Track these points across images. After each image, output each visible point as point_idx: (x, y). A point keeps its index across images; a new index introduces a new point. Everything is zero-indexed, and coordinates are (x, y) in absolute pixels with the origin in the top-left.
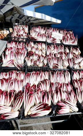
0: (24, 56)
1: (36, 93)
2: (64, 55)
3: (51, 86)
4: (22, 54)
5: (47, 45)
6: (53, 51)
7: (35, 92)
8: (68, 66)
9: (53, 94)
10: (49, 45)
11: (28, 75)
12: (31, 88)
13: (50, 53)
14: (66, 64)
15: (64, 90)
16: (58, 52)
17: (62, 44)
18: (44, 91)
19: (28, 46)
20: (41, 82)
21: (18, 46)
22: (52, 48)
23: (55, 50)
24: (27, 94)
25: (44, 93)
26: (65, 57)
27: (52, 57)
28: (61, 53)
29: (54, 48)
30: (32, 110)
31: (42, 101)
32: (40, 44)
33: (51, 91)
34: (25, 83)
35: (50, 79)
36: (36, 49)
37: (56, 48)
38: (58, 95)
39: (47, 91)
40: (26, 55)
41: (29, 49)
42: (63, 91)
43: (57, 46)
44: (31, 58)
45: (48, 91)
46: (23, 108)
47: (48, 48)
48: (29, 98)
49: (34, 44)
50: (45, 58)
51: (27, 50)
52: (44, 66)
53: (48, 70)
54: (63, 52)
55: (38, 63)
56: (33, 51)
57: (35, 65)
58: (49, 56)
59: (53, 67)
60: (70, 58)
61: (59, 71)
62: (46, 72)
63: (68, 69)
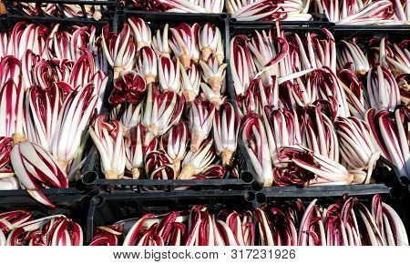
0: (85, 107)
4: (73, 96)
5: (234, 32)
6: (273, 70)
8: (381, 160)
10: (240, 34)
13: (254, 84)
14: (367, 150)
16: (302, 73)
17: (319, 27)
19: (111, 46)
22: (266, 54)
23: (281, 61)
26: (351, 102)
27: (271, 106)
28: (322, 80)
29: (279, 53)
32: (188, 32)
36: (165, 61)
37: (287, 47)
41: (123, 63)
43: (291, 38)
44: (132, 117)
47: (236, 50)
49: (154, 34)
51: (110, 70)
52: (218, 168)
53: (246, 195)
54: (334, 70)
55: (175, 151)
56: (147, 72)
57: (157, 169)
58: (244, 98)
59: (275, 174)
60: (385, 104)
61: (323, 202)
62: (235, 216)
63: (382, 185)
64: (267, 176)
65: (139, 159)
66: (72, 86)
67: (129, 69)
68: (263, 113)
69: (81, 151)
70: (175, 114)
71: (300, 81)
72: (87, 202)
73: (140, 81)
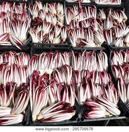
0: (26, 26)
2: (96, 24)
3: (73, 76)
5: (67, 6)
6: (78, 17)
7: (48, 84)
8: (104, 42)
9: (78, 88)
11: (34, 59)
13: (72, 21)
14: (101, 39)
16: (86, 19)
17: (92, 5)
18: (63, 84)
19: (32, 9)
20: (58, 69)
21: (14, 10)
23: (80, 15)
24: (35, 88)
25: (63, 86)
26: (99, 27)
27: (76, 27)
28: (91, 20)
29: (79, 12)
30: (44, 113)
31: (59, 99)
32: (53, 5)
33: (75, 84)
34: (30, 72)
35: (73, 65)
37: (82, 10)
38: (86, 90)
39: (67, 84)
40: (29, 25)
41: (35, 14)
42: (94, 84)
44: (39, 29)
45: (69, 83)
46: (29, 109)
47: (67, 11)
48: (39, 94)
49: (43, 6)
50: (62, 29)
51: (31, 16)
52: (62, 42)
53: (69, 49)
54: (95, 18)
55: (51, 38)
56: (42, 17)
57: (47, 41)
58: (69, 25)
59: (76, 44)
60: (108, 28)
61: (88, 51)
62: (66, 53)
63: (103, 48)
64: (74, 45)
65: (42, 39)
67: (37, 16)
68: (74, 29)
69: (26, 38)
70: (50, 29)
71: (85, 21)
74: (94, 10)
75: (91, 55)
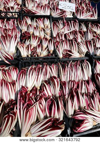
0: (15, 40)
1: (38, 103)
2: (79, 35)
3: (61, 88)
4: (12, 37)
5: (53, 20)
6: (63, 30)
8: (87, 52)
9: (66, 99)
10: (54, 21)
12: (29, 94)
13: (58, 34)
14: (84, 49)
15: (83, 91)
16: (70, 31)
17: (75, 19)
18: (52, 97)
20: (46, 81)
21: (6, 26)
22: (61, 26)
23: (65, 28)
25: (52, 100)
26: (81, 39)
27: (62, 39)
28: (75, 33)
29: (64, 26)
30: (33, 132)
32: (41, 20)
33: (62, 96)
35: (60, 76)
36: (35, 28)
37: (66, 24)
38: (74, 102)
39: (55, 96)
41: (24, 29)
43: (68, 22)
44: (27, 43)
45: (58, 95)
47: (54, 25)
49: (32, 21)
50: (49, 41)
51: (21, 31)
52: (49, 54)
53: (56, 60)
54: (78, 30)
55: (39, 50)
56: (31, 31)
57: (35, 55)
58: (56, 38)
59: (63, 55)
60: (89, 39)
61: (73, 61)
62: (53, 65)
63: (87, 57)
64: (61, 56)
65: (30, 53)
66: (12, 35)
67: (26, 30)
68: (60, 41)
69: (16, 51)
70: (38, 42)
71: (69, 33)
72: (18, 63)
73: (29, 33)
74: (77, 24)
75: (76, 66)
